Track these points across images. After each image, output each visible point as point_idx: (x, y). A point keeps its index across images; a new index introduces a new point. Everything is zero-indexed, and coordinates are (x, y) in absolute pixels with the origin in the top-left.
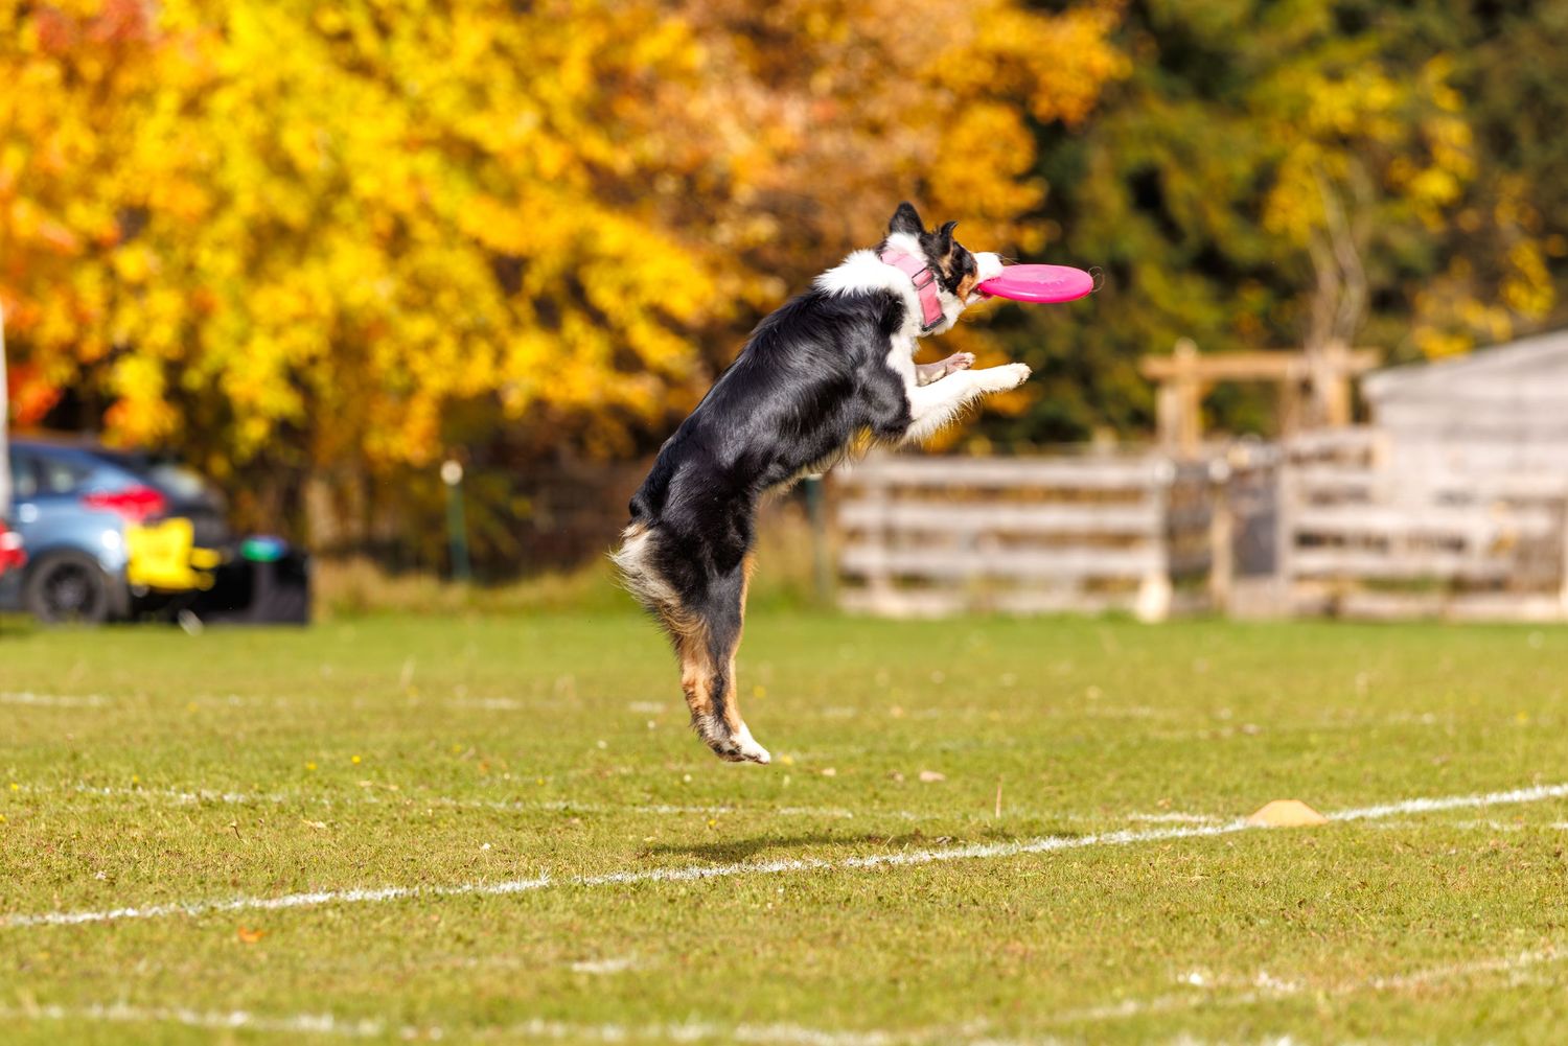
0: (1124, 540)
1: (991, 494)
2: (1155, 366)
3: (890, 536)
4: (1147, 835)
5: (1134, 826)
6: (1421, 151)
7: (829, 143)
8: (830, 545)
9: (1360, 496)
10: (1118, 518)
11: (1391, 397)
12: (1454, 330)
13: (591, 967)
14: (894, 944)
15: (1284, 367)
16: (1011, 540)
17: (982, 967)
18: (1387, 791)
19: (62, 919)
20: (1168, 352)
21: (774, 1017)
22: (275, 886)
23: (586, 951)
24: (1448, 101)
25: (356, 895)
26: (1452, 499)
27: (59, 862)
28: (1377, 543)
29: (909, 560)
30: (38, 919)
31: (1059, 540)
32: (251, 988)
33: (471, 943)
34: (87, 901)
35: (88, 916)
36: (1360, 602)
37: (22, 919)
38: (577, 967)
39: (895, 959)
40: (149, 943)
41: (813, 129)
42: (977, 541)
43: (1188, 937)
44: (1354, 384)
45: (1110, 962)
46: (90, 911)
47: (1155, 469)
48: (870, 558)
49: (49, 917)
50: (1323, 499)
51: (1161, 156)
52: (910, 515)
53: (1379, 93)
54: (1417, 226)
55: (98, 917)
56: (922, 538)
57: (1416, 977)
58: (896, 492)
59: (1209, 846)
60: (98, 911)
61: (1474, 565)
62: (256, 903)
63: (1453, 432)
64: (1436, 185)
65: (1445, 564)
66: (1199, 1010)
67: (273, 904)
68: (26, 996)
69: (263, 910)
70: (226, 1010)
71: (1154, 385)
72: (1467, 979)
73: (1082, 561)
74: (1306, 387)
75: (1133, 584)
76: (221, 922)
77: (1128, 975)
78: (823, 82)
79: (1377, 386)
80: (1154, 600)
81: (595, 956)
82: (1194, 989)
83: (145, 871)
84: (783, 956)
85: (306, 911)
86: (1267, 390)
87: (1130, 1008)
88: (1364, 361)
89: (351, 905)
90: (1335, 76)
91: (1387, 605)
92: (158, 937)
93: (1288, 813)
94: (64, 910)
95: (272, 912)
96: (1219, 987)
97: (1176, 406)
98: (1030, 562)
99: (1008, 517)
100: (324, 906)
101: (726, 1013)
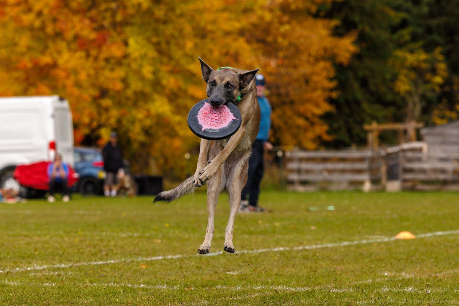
0: (359, 171)
1: (325, 160)
2: (367, 127)
3: (299, 171)
4: (370, 241)
5: (367, 239)
6: (434, 71)
7: (283, 70)
8: (284, 174)
9: (419, 160)
10: (358, 166)
11: (427, 134)
12: (442, 117)
13: (231, 273)
14: (308, 267)
15: (399, 126)
16: (330, 171)
17: (331, 272)
18: (431, 230)
19: (95, 263)
20: (370, 123)
21: (279, 284)
22: (148, 255)
23: (230, 269)
24: (441, 58)
25: (170, 257)
26: (442, 160)
27: (93, 250)
28: (423, 171)
29: (304, 177)
30: (89, 263)
31: (343, 171)
32: (145, 279)
33: (200, 268)
34: (101, 259)
35: (101, 262)
36: (420, 187)
37: (85, 263)
38: (228, 273)
39: (309, 270)
40: (118, 268)
41: (278, 66)
42: (321, 171)
43: (383, 265)
44: (418, 131)
45: (364, 271)
46: (102, 261)
47: (368, 153)
48: (294, 177)
49: (92, 263)
50: (410, 160)
51: (367, 73)
52: (305, 166)
53: (423, 56)
54: (433, 90)
55: (104, 263)
56: (308, 171)
57: (442, 273)
58: (301, 160)
59: (387, 244)
60: (104, 261)
61: (449, 177)
62: (144, 259)
63: (443, 143)
64: (438, 80)
65: (442, 177)
66: (388, 281)
67: (149, 259)
68: (87, 281)
69: (146, 261)
70: (139, 284)
71: (366, 132)
72: (456, 273)
73: (349, 177)
74: (405, 132)
75: (362, 183)
76: (135, 263)
77: (368, 273)
78: (281, 54)
79: (424, 131)
80: (367, 186)
81: (232, 270)
82: (386, 276)
83: (115, 252)
84: (280, 270)
85: (158, 260)
86: (395, 133)
87: (370, 281)
88: (420, 125)
89: (169, 259)
90: (412, 52)
91: (427, 187)
92: (120, 267)
93: (405, 235)
94: (95, 261)
95: (149, 261)
96: (392, 276)
97: (372, 137)
98: (336, 177)
99: (330, 166)
100: (162, 260)
101: (267, 283)
